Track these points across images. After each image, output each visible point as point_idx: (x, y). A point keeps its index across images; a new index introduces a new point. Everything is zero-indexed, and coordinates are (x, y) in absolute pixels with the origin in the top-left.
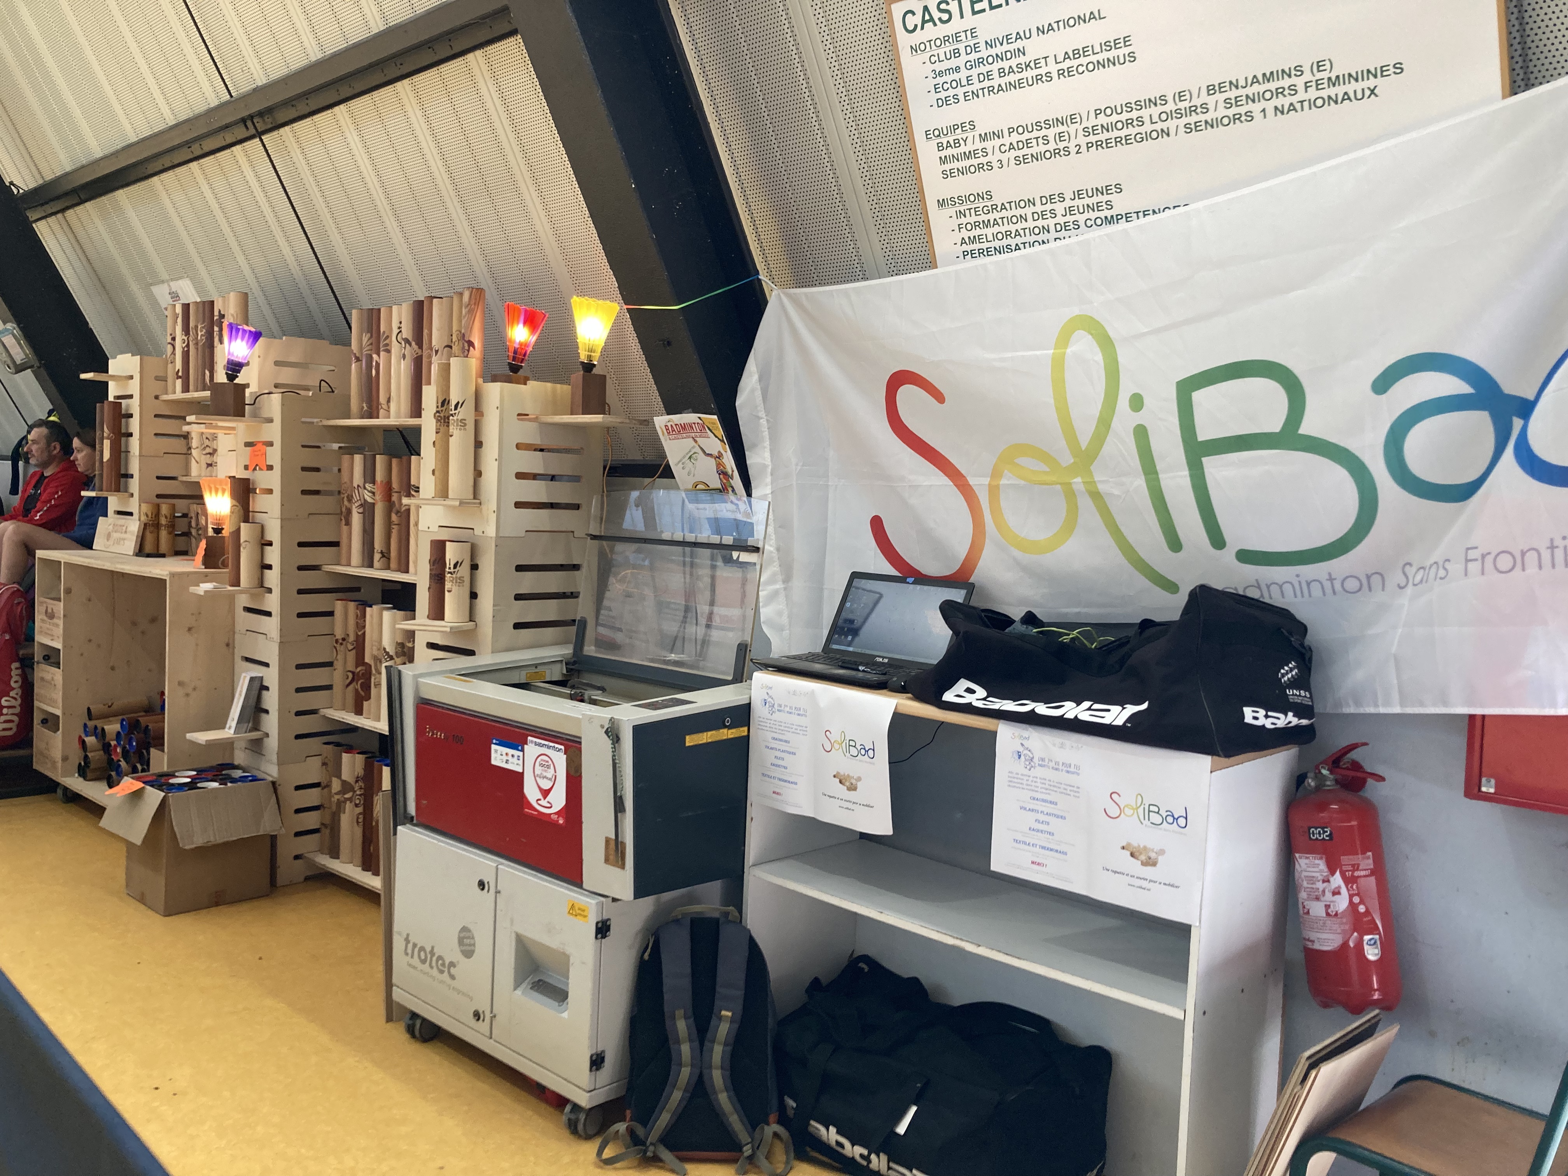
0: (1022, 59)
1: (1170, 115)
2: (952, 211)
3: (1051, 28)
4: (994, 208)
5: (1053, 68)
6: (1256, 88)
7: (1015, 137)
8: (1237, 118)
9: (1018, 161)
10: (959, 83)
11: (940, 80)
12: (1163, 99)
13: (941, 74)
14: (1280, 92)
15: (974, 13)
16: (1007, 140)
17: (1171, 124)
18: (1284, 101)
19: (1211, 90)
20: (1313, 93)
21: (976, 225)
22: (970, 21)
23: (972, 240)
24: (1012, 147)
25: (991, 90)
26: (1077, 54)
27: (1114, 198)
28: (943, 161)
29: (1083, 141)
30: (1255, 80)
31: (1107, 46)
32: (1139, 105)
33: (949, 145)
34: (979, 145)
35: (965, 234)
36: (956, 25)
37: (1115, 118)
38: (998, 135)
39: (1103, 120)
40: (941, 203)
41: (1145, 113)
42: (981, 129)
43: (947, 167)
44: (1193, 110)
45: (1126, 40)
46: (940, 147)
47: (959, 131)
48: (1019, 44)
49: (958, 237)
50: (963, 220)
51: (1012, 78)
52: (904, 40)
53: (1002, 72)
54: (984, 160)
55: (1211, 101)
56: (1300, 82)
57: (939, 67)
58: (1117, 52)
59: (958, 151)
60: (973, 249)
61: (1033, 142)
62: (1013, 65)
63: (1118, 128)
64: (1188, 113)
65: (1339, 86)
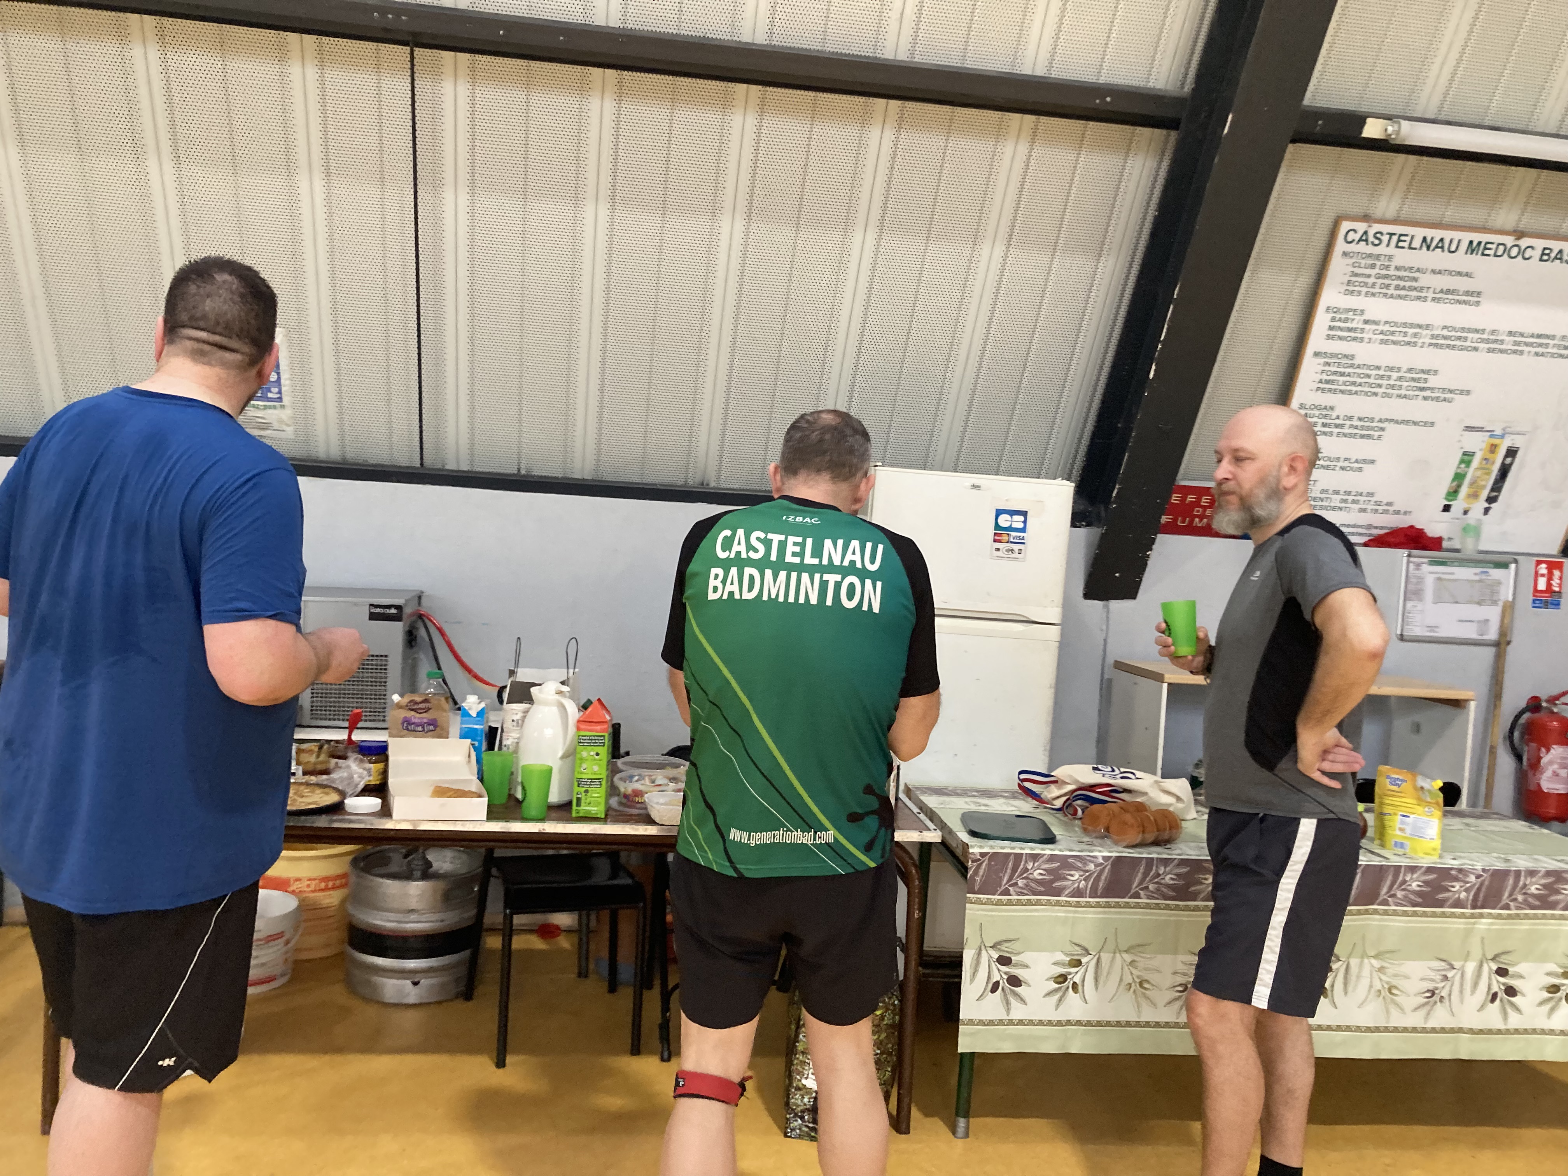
0: (1414, 284)
1: (1483, 341)
2: (1322, 361)
3: (1440, 272)
4: (1352, 366)
5: (1431, 295)
6: (1532, 340)
7: (1387, 328)
8: (1515, 352)
9: (1382, 342)
10: (1366, 285)
12: (1483, 331)
14: (1540, 345)
15: (1397, 247)
16: (1381, 328)
17: (1481, 345)
18: (1540, 350)
19: (1510, 334)
20: (1555, 350)
21: (1335, 373)
22: (1392, 250)
24: (1382, 333)
25: (1385, 295)
26: (1448, 292)
27: (1431, 377)
28: (1331, 328)
29: (1428, 341)
30: (1532, 336)
31: (1468, 293)
32: (1470, 330)
33: (1340, 320)
34: (1361, 326)
35: (1324, 377)
36: (1382, 250)
37: (1453, 333)
38: (1376, 323)
39: (1445, 332)
40: (1317, 354)
41: (1470, 335)
42: (1366, 317)
43: (1332, 333)
44: (1496, 341)
45: (1479, 293)
46: (1333, 319)
48: (1416, 275)
49: (1319, 377)
50: (1327, 368)
51: (1403, 293)
52: (1340, 246)
53: (1397, 287)
54: (1360, 335)
55: (1508, 339)
56: (1551, 342)
57: (1358, 271)
58: (1473, 297)
59: (1345, 325)
60: (1325, 388)
61: (1396, 334)
62: (1406, 286)
63: (1452, 340)
64: (1493, 342)
65: (1566, 350)
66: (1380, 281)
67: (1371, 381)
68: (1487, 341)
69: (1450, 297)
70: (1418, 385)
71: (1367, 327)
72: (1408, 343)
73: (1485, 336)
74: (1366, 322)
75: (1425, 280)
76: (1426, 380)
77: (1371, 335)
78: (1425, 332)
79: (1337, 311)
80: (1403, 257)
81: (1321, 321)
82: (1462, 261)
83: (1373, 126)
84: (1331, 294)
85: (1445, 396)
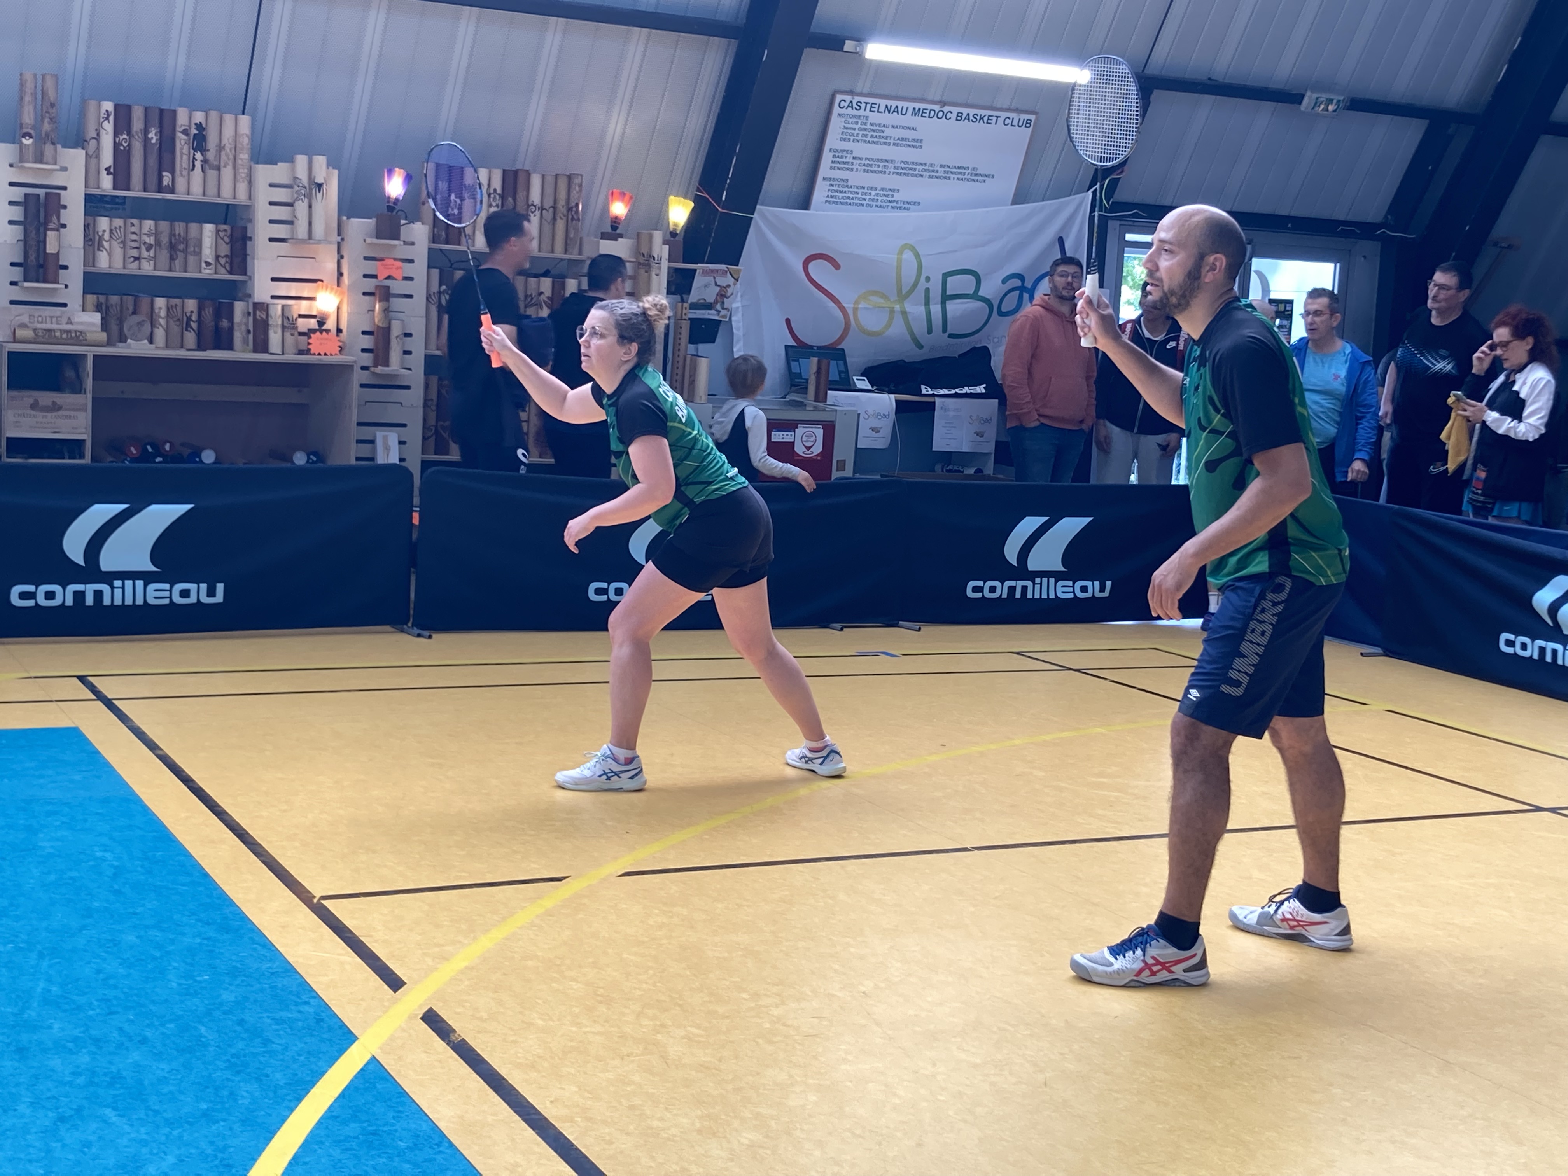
0: (882, 134)
1: (925, 170)
2: (828, 183)
3: (897, 127)
4: (847, 186)
5: (892, 141)
6: (955, 170)
7: (867, 162)
8: (945, 178)
9: (865, 171)
10: (853, 135)
11: (845, 131)
12: (925, 164)
13: (847, 128)
14: (960, 173)
15: (870, 111)
16: (863, 162)
17: (924, 173)
18: (960, 176)
19: (941, 166)
20: (969, 177)
21: (837, 191)
22: (867, 113)
23: (832, 197)
24: (864, 165)
25: (865, 141)
26: (903, 139)
27: (896, 194)
28: (833, 162)
29: (892, 170)
30: (955, 167)
31: (914, 140)
32: (917, 164)
33: (838, 157)
34: (851, 160)
35: (830, 193)
36: (861, 112)
37: (907, 166)
38: (860, 159)
39: (903, 165)
40: (824, 179)
41: (917, 167)
42: (854, 155)
43: (834, 165)
44: (933, 171)
45: (921, 141)
46: (834, 156)
47: (845, 153)
48: (883, 129)
49: (827, 194)
50: (831, 188)
51: (875, 140)
52: (836, 110)
53: (872, 136)
54: (850, 167)
55: (940, 169)
56: (967, 172)
57: (847, 125)
58: (917, 144)
59: (841, 160)
60: (831, 201)
61: (873, 166)
62: (877, 135)
63: (906, 170)
64: (931, 172)
65: (977, 176)
66: (861, 133)
67: (860, 196)
68: (929, 171)
69: (904, 142)
70: (888, 199)
71: (855, 161)
72: (881, 172)
73: (926, 168)
74: (854, 158)
75: (888, 132)
76: (893, 196)
77: (857, 166)
78: (890, 165)
79: (836, 151)
80: (874, 117)
81: (827, 157)
82: (909, 120)
83: (849, 45)
84: (832, 140)
85: (905, 206)
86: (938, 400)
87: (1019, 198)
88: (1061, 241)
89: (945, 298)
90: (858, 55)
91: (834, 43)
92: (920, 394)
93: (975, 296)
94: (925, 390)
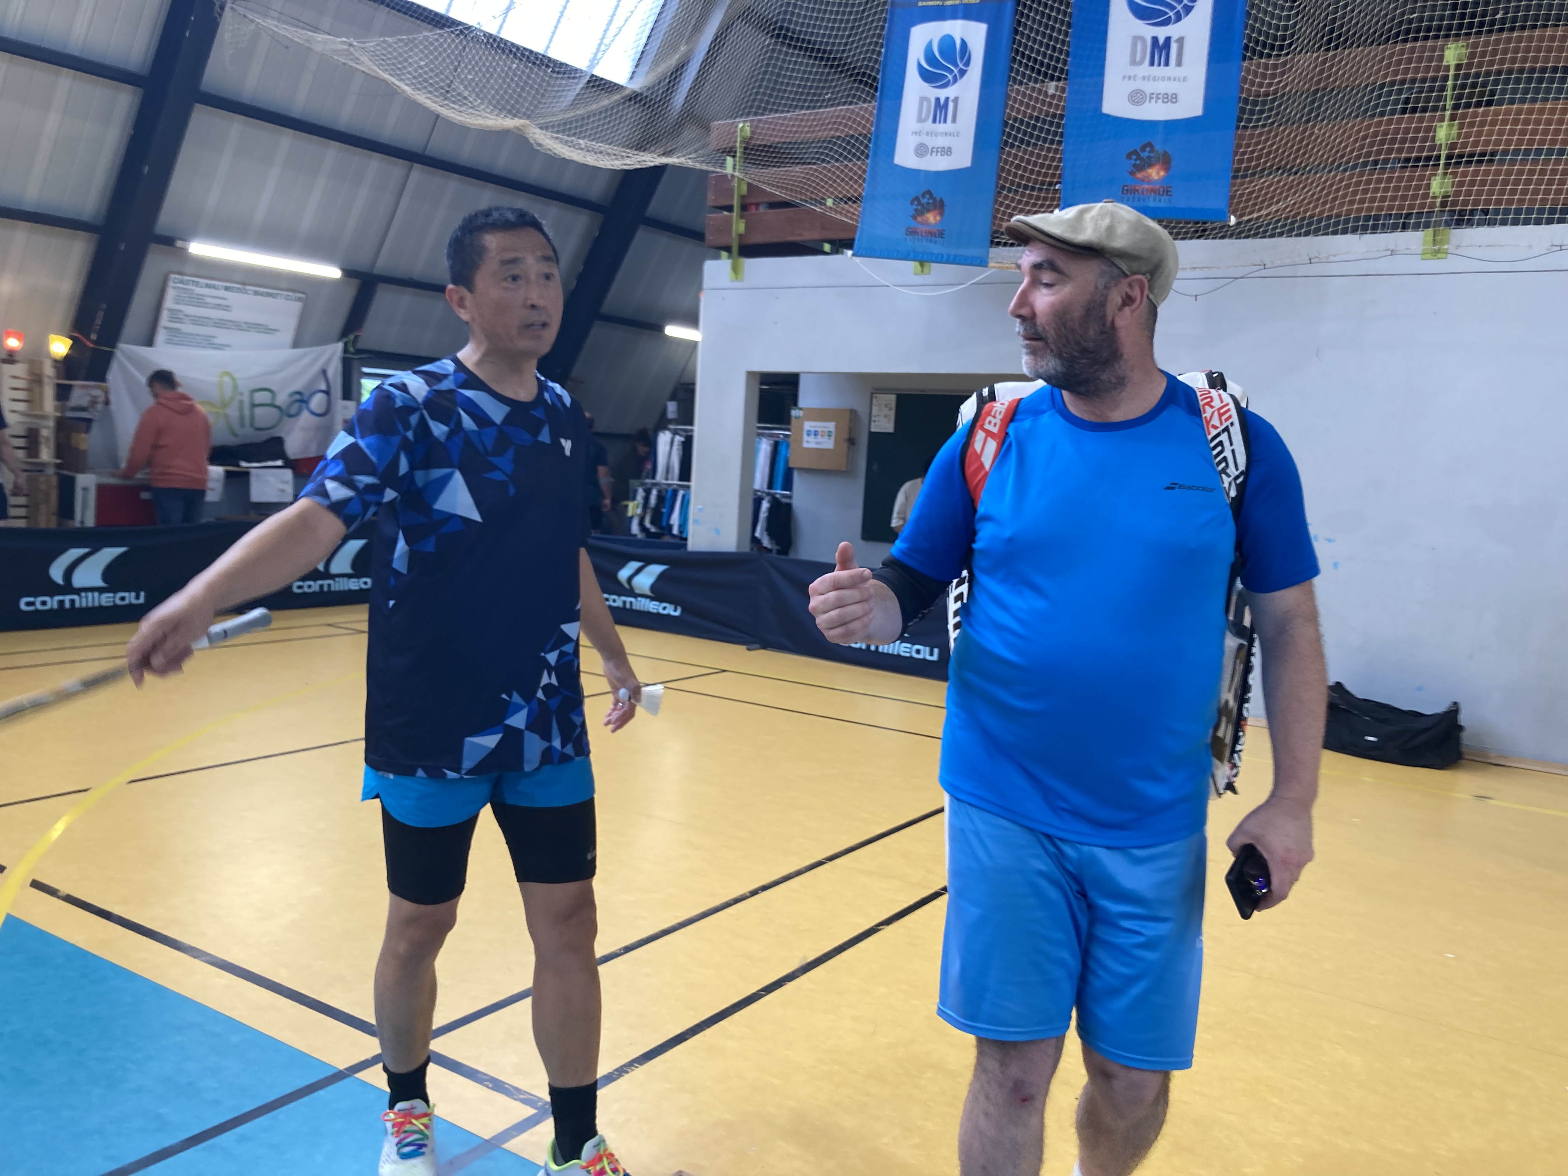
0: (204, 301)
1: (233, 325)
2: (166, 330)
3: (213, 297)
4: (181, 333)
5: (210, 306)
6: (253, 326)
7: (194, 318)
8: (247, 330)
9: (192, 324)
10: (183, 300)
11: (177, 297)
12: (233, 321)
13: (179, 296)
14: (258, 328)
15: (195, 286)
16: (191, 318)
17: (233, 327)
19: (244, 323)
20: (262, 330)
21: (172, 336)
22: (193, 287)
23: (169, 339)
24: (191, 320)
25: (191, 305)
26: (218, 305)
27: (214, 339)
28: (169, 317)
29: (211, 324)
30: (252, 324)
31: (225, 306)
32: (228, 321)
33: (172, 314)
34: (182, 317)
35: (167, 337)
36: (189, 287)
37: (221, 322)
38: (189, 316)
39: (218, 321)
40: (163, 328)
41: (228, 323)
42: (185, 313)
43: (169, 319)
45: (230, 306)
46: (169, 314)
47: (177, 311)
48: (204, 298)
49: (165, 337)
50: (168, 334)
51: (199, 304)
52: (170, 284)
54: (182, 321)
55: (243, 325)
56: (262, 327)
57: (178, 294)
58: (226, 308)
59: (175, 316)
60: (169, 342)
61: (197, 321)
62: (199, 301)
63: (221, 324)
64: (238, 326)
65: (268, 330)
66: (190, 299)
67: (190, 340)
68: (236, 325)
69: (219, 307)
70: (209, 342)
71: (185, 317)
74: (185, 315)
75: (208, 300)
77: (187, 321)
79: (171, 310)
80: (198, 290)
81: (165, 315)
82: (222, 293)
83: (179, 244)
84: (169, 303)
85: (220, 347)
86: (253, 471)
87: (296, 344)
88: (324, 372)
89: (254, 406)
90: (184, 250)
91: (168, 241)
92: (238, 466)
93: (272, 405)
94: (244, 464)
